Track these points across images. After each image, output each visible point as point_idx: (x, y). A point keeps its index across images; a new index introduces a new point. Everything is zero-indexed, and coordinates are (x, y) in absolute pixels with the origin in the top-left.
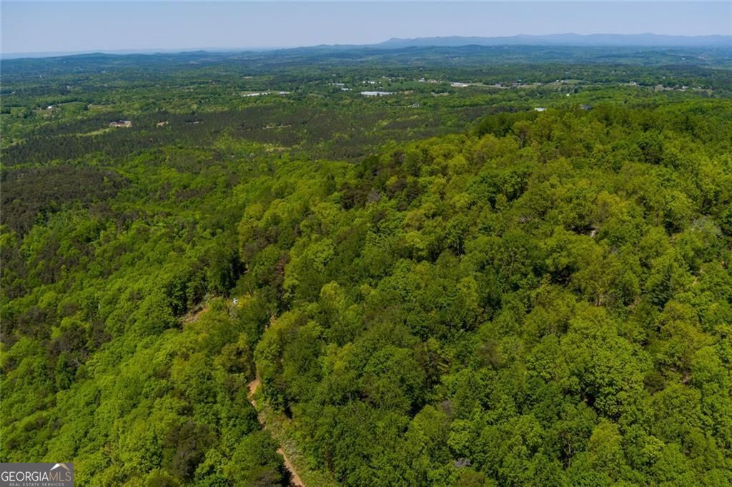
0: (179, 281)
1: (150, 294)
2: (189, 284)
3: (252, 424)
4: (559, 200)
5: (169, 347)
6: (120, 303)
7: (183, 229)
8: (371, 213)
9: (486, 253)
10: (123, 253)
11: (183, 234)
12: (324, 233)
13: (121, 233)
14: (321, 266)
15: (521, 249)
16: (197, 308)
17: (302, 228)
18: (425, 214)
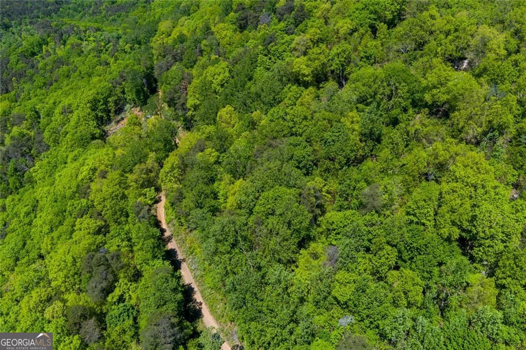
0: (102, 97)
1: (78, 109)
2: (110, 99)
3: (156, 252)
4: (438, 32)
5: (91, 162)
6: (55, 116)
7: (109, 43)
8: (263, 35)
9: (370, 87)
10: (61, 66)
11: (109, 48)
12: (222, 55)
13: (60, 47)
14: (218, 88)
15: (403, 84)
16: (119, 117)
17: (203, 47)
18: (311, 39)
